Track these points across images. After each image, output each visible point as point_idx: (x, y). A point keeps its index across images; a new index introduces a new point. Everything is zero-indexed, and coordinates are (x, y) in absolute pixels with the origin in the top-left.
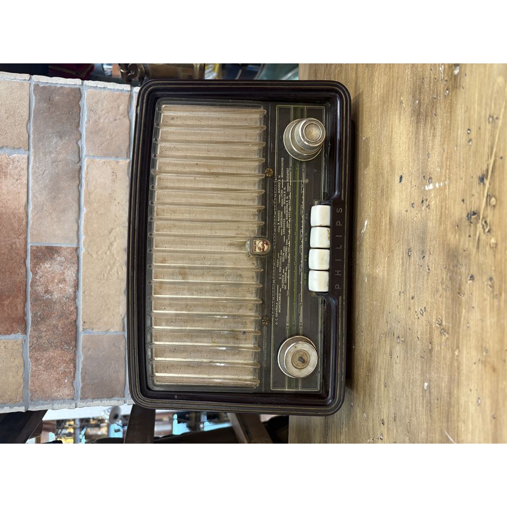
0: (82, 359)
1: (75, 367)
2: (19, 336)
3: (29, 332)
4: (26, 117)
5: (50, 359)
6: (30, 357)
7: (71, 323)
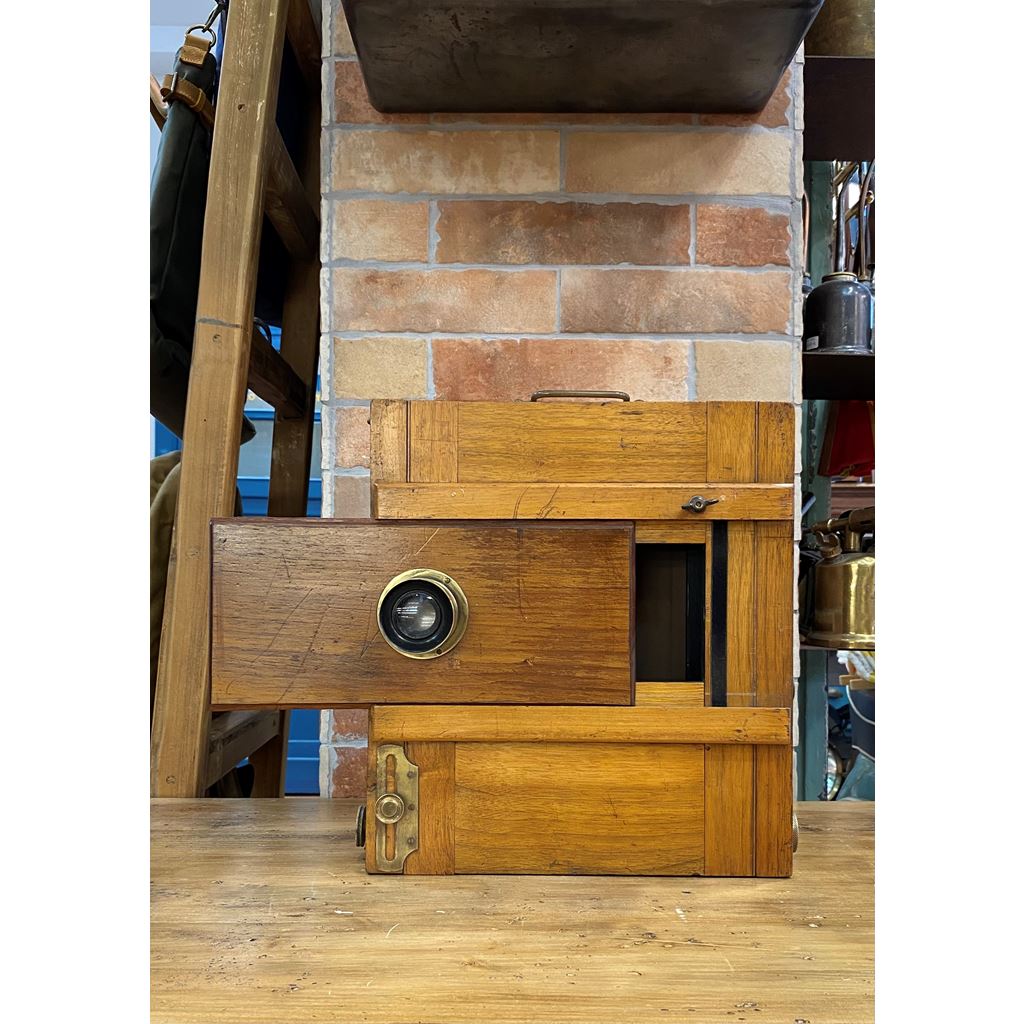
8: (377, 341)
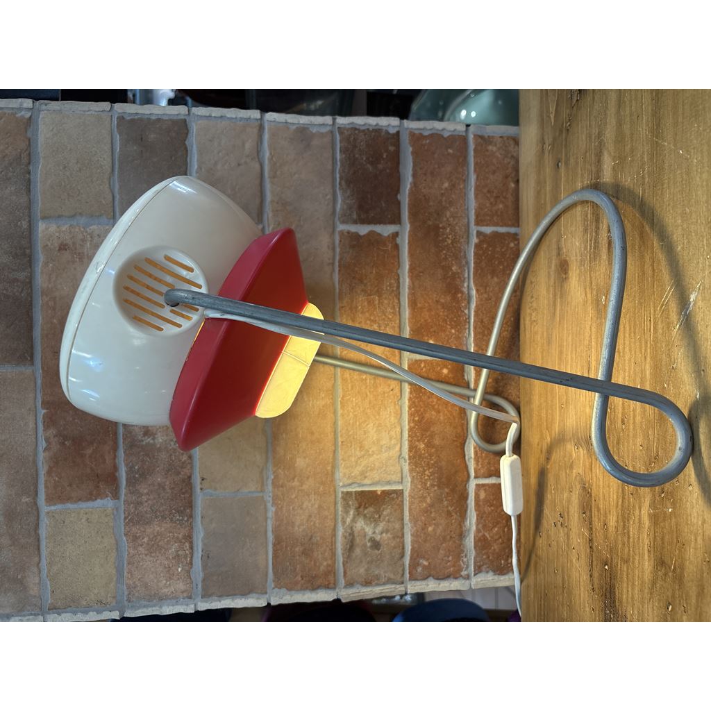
0: (202, 535)
1: (191, 548)
2: (108, 503)
3: (123, 496)
4: (108, 167)
5: (155, 536)
6: (125, 535)
7: (183, 481)
8: (50, 564)
